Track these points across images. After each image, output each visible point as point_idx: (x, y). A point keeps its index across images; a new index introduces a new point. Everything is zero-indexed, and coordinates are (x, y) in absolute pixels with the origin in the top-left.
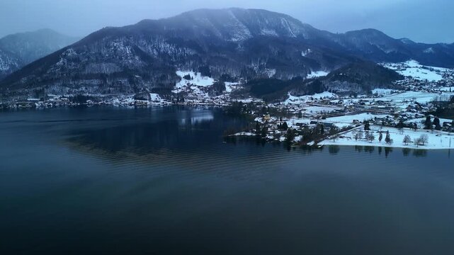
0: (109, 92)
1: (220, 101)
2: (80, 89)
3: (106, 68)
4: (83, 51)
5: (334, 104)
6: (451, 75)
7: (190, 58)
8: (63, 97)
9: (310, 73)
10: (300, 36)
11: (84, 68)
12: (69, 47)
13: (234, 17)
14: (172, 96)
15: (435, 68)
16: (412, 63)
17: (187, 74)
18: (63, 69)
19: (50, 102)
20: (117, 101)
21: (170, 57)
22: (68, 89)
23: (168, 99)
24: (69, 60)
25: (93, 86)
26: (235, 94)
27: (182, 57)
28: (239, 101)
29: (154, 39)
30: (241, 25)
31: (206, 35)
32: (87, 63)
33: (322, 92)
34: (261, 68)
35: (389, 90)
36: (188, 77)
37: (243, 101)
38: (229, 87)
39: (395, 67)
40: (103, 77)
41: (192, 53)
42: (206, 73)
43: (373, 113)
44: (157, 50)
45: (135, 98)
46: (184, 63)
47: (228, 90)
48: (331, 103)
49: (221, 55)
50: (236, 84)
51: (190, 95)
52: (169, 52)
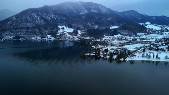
0: (30, 35)
1: (76, 38)
2: (18, 34)
3: (29, 25)
6: (164, 28)
7: (64, 21)
8: (10, 37)
9: (111, 27)
10: (106, 13)
12: (13, 16)
13: (81, 5)
14: (57, 36)
15: (157, 25)
16: (148, 23)
17: (62, 27)
18: (10, 25)
19: (4, 39)
20: (34, 38)
21: (56, 20)
22: (12, 33)
23: (55, 37)
24: (13, 21)
25: (23, 32)
26: (82, 35)
27: (60, 20)
28: (84, 38)
29: (49, 13)
30: (83, 8)
31: (70, 12)
32: (21, 23)
33: (117, 34)
34: (92, 25)
36: (63, 29)
37: (86, 38)
38: (80, 32)
39: (143, 24)
40: (28, 28)
41: (65, 19)
42: (70, 27)
43: (142, 44)
44: (50, 18)
45: (41, 37)
46: (61, 23)
47: (80, 33)
48: (122, 39)
49: (76, 20)
50: (82, 31)
51: (64, 36)
52: (55, 18)
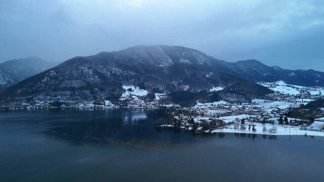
0: (77, 99)
1: (152, 106)
2: (57, 97)
3: (76, 84)
4: (61, 72)
5: (226, 108)
6: (306, 91)
7: (132, 77)
8: (46, 103)
9: (212, 88)
10: (205, 64)
11: (61, 83)
12: (51, 69)
13: (162, 51)
14: (120, 102)
15: (295, 86)
16: (281, 83)
17: (129, 87)
18: (46, 83)
19: (37, 106)
20: (82, 105)
21: (119, 77)
22: (49, 97)
23: (117, 104)
24: (51, 78)
25: (66, 95)
26: (161, 101)
27: (126, 76)
28: (164, 106)
29: (108, 65)
30: (166, 56)
31: (143, 63)
32: (63, 80)
33: (219, 101)
34: (179, 84)
35: (263, 100)
36: (130, 90)
37: (167, 106)
38: (158, 97)
39: (268, 85)
40: (73, 89)
42: (142, 87)
43: (249, 114)
44: (110, 72)
45: (95, 103)
46: (128, 80)
47: (157, 98)
48: (224, 108)
49: (153, 75)
50: (162, 94)
51: (131, 102)
52: (118, 73)
